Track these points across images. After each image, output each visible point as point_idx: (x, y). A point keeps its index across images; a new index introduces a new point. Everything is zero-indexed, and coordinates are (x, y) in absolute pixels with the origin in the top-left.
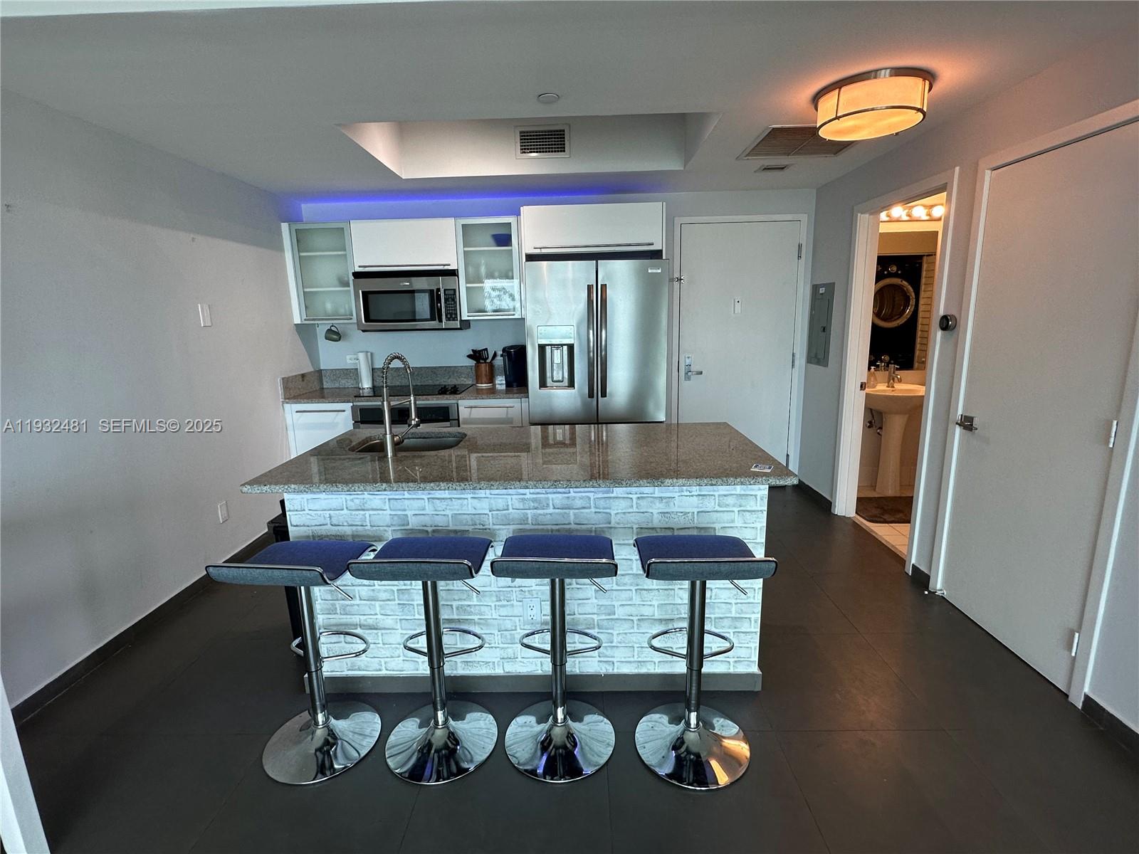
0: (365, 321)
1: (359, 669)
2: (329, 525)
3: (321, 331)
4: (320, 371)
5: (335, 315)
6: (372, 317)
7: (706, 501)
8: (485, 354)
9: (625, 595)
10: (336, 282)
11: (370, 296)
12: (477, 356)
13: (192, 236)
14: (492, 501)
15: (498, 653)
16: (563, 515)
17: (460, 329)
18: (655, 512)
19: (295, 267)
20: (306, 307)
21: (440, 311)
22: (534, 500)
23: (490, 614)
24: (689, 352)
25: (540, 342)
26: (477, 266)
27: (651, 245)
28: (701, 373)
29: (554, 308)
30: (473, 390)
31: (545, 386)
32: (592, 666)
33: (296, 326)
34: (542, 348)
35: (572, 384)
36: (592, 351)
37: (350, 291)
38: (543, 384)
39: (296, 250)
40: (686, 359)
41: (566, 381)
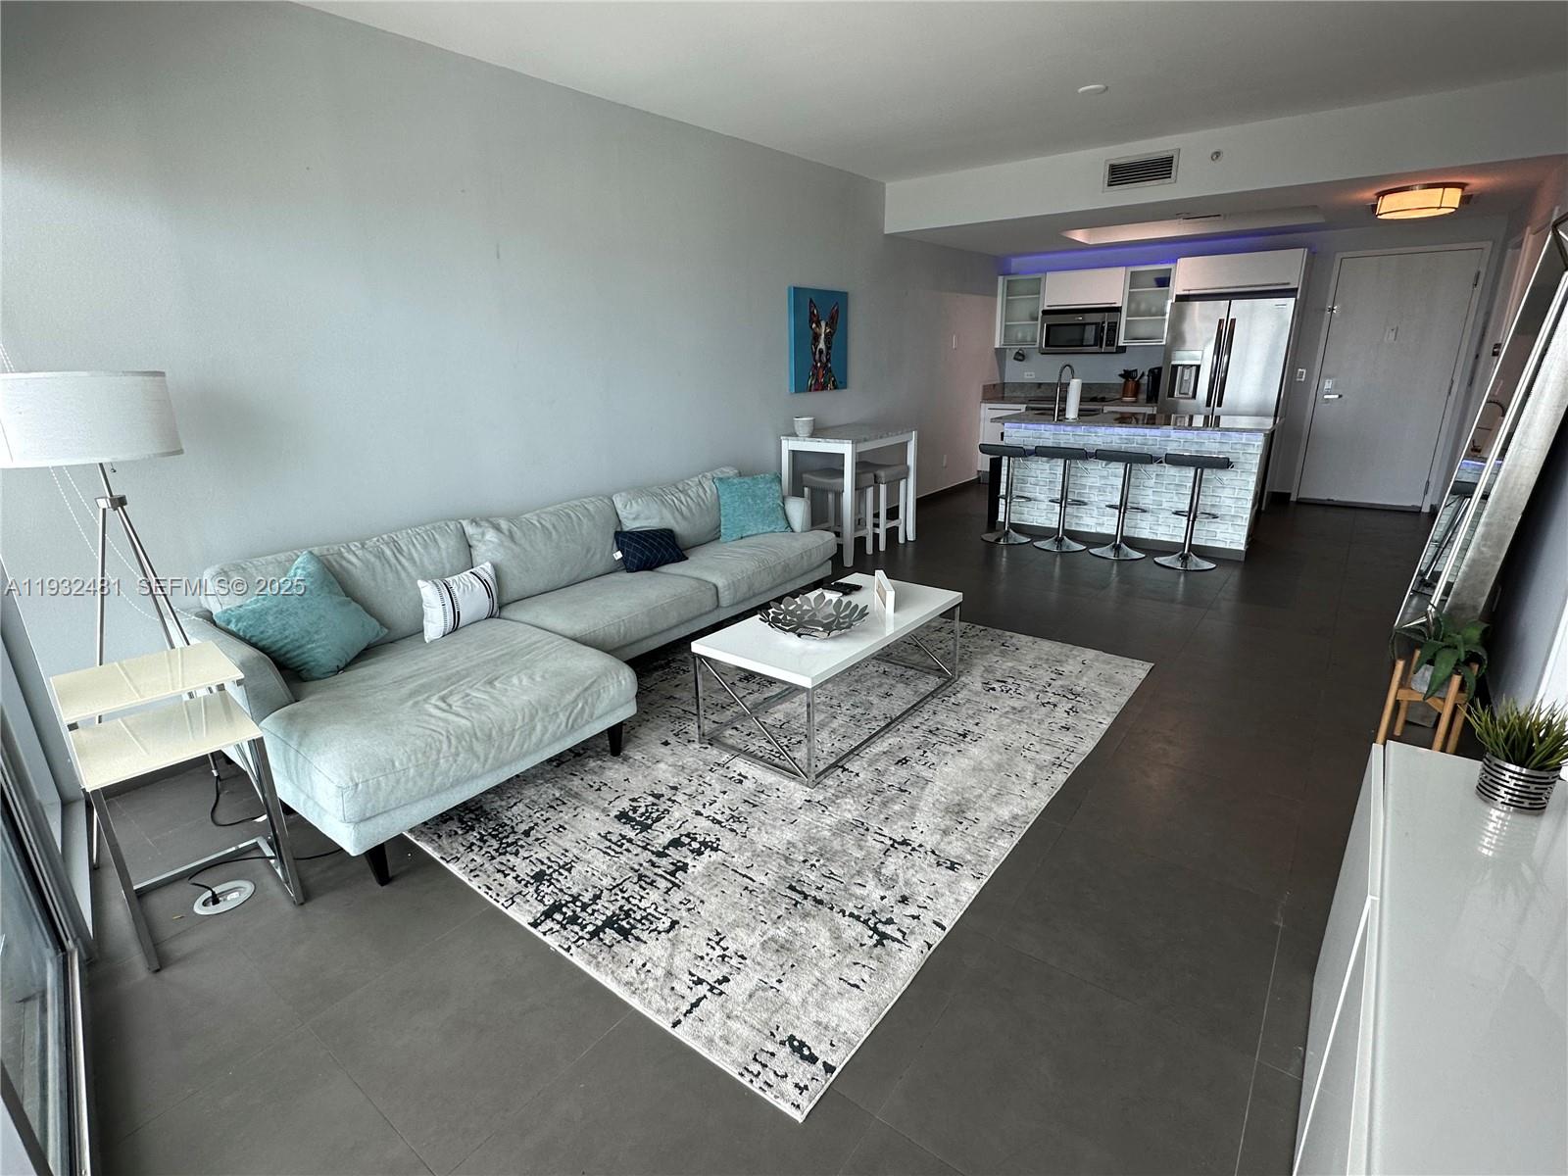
0: (1045, 347)
3: (1012, 354)
4: (1004, 383)
5: (1024, 342)
6: (1051, 344)
8: (1134, 374)
10: (1029, 317)
11: (1052, 328)
12: (1127, 375)
17: (1116, 353)
19: (1002, 307)
20: (1005, 336)
21: (1102, 338)
23: (1094, 497)
24: (1329, 377)
25: (1173, 363)
26: (1138, 304)
27: (1288, 284)
28: (1340, 396)
29: (1189, 337)
30: (1120, 402)
31: (1172, 396)
32: (1145, 533)
33: (996, 349)
34: (1175, 367)
35: (1194, 396)
36: (1214, 372)
37: (1037, 324)
38: (1171, 394)
39: (1005, 294)
40: (1327, 383)
41: (1191, 394)
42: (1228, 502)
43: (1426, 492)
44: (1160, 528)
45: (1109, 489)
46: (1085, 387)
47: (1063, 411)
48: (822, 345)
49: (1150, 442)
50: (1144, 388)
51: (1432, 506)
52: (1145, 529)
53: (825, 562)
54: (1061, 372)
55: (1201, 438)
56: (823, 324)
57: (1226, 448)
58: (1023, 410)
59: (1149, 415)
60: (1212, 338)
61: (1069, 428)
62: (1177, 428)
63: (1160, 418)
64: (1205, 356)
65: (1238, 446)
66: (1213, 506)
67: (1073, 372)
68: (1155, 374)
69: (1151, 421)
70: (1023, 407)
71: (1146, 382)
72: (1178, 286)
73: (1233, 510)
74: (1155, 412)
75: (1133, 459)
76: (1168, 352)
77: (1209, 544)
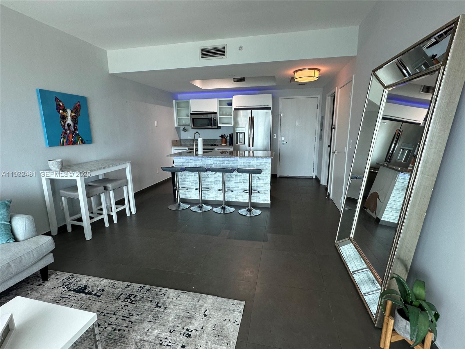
0: (193, 126)
1: (186, 197)
2: (182, 166)
3: (182, 129)
4: (181, 140)
5: (185, 124)
6: (195, 125)
7: (258, 163)
8: (224, 136)
9: (241, 183)
10: (186, 116)
11: (194, 119)
12: (222, 136)
13: (155, 105)
14: (214, 162)
15: (214, 195)
16: (228, 165)
17: (217, 128)
18: (247, 165)
19: (176, 111)
20: (178, 122)
21: (212, 123)
22: (222, 162)
23: (213, 186)
24: (283, 136)
25: (236, 132)
26: (223, 111)
27: (268, 105)
28: (287, 143)
29: (240, 123)
30: (221, 146)
31: (238, 144)
32: (234, 200)
33: (176, 127)
34: (237, 133)
35: (244, 144)
36: (250, 135)
37: (189, 118)
38: (237, 143)
39: (176, 107)
40: (282, 139)
41: (243, 142)
42: (262, 185)
43: (313, 172)
44: (239, 197)
45: (218, 182)
46: (204, 141)
47: (197, 151)
48: (69, 121)
49: (231, 163)
50: (228, 141)
51: (315, 176)
52: (233, 197)
53: (48, 254)
54: (194, 135)
55: (249, 161)
56: (69, 111)
57: (258, 164)
58: (188, 150)
59: (231, 151)
60: (247, 123)
61: (200, 158)
62: (240, 157)
63: (234, 153)
64: (246, 130)
65: (263, 163)
66: (257, 187)
67: (199, 135)
68: (231, 136)
69: (231, 154)
70: (187, 149)
71: (229, 139)
72: (235, 105)
73: (264, 188)
74: (232, 150)
75: (226, 171)
76: (234, 128)
77: (258, 202)
